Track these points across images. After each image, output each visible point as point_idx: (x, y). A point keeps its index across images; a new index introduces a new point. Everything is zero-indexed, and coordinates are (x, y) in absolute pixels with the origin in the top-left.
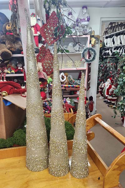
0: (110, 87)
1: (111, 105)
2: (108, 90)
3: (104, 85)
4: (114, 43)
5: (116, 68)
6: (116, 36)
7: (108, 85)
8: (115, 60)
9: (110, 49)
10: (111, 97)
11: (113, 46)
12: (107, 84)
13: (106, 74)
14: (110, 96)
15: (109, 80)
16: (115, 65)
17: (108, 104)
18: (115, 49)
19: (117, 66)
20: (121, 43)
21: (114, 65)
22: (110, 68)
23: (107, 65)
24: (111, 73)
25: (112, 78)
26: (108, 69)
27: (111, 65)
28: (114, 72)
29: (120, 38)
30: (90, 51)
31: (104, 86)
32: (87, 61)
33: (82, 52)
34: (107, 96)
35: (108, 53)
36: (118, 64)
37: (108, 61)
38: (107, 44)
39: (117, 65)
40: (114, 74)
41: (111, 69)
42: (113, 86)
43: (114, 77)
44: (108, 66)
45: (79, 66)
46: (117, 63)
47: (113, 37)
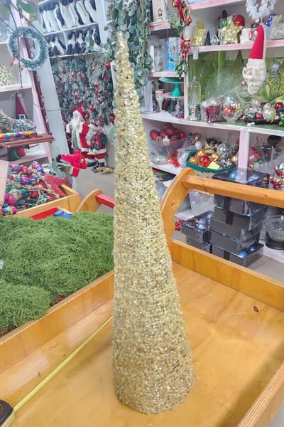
0: (86, 129)
1: (100, 168)
2: (83, 136)
3: (70, 126)
4: (63, 23)
5: (86, 83)
6: (64, 4)
7: (78, 127)
8: (79, 63)
9: (56, 39)
10: (94, 150)
11: (62, 30)
12: (76, 122)
13: (65, 100)
14: (92, 149)
15: (76, 112)
16: (83, 75)
17: (92, 167)
18: (70, 37)
19: (87, 79)
20: (81, 22)
21: (80, 75)
22: (70, 86)
23: (61, 79)
24: (76, 96)
25: (83, 108)
26: (66, 87)
27: (73, 76)
28: (84, 93)
29: (76, 9)
30: (29, 36)
31: (71, 130)
32: (27, 64)
33: (7, 42)
34: (83, 150)
35: (55, 48)
36: (88, 73)
37: (61, 69)
38: (44, 26)
39: (86, 75)
40: (87, 98)
41: (75, 87)
42: (90, 126)
43: (86, 104)
44: (64, 80)
45: (8, 82)
46: (85, 70)
47: (57, 8)
